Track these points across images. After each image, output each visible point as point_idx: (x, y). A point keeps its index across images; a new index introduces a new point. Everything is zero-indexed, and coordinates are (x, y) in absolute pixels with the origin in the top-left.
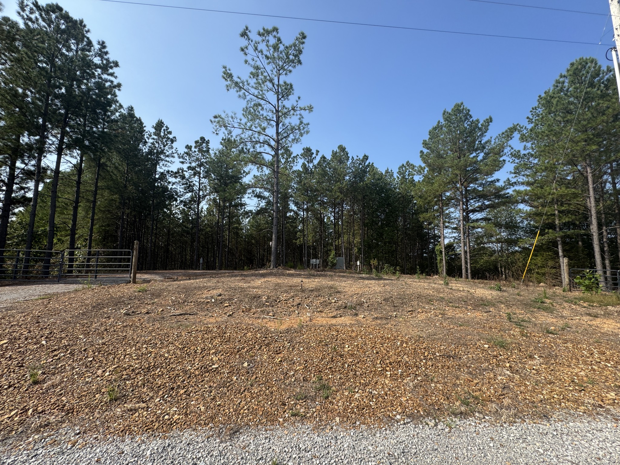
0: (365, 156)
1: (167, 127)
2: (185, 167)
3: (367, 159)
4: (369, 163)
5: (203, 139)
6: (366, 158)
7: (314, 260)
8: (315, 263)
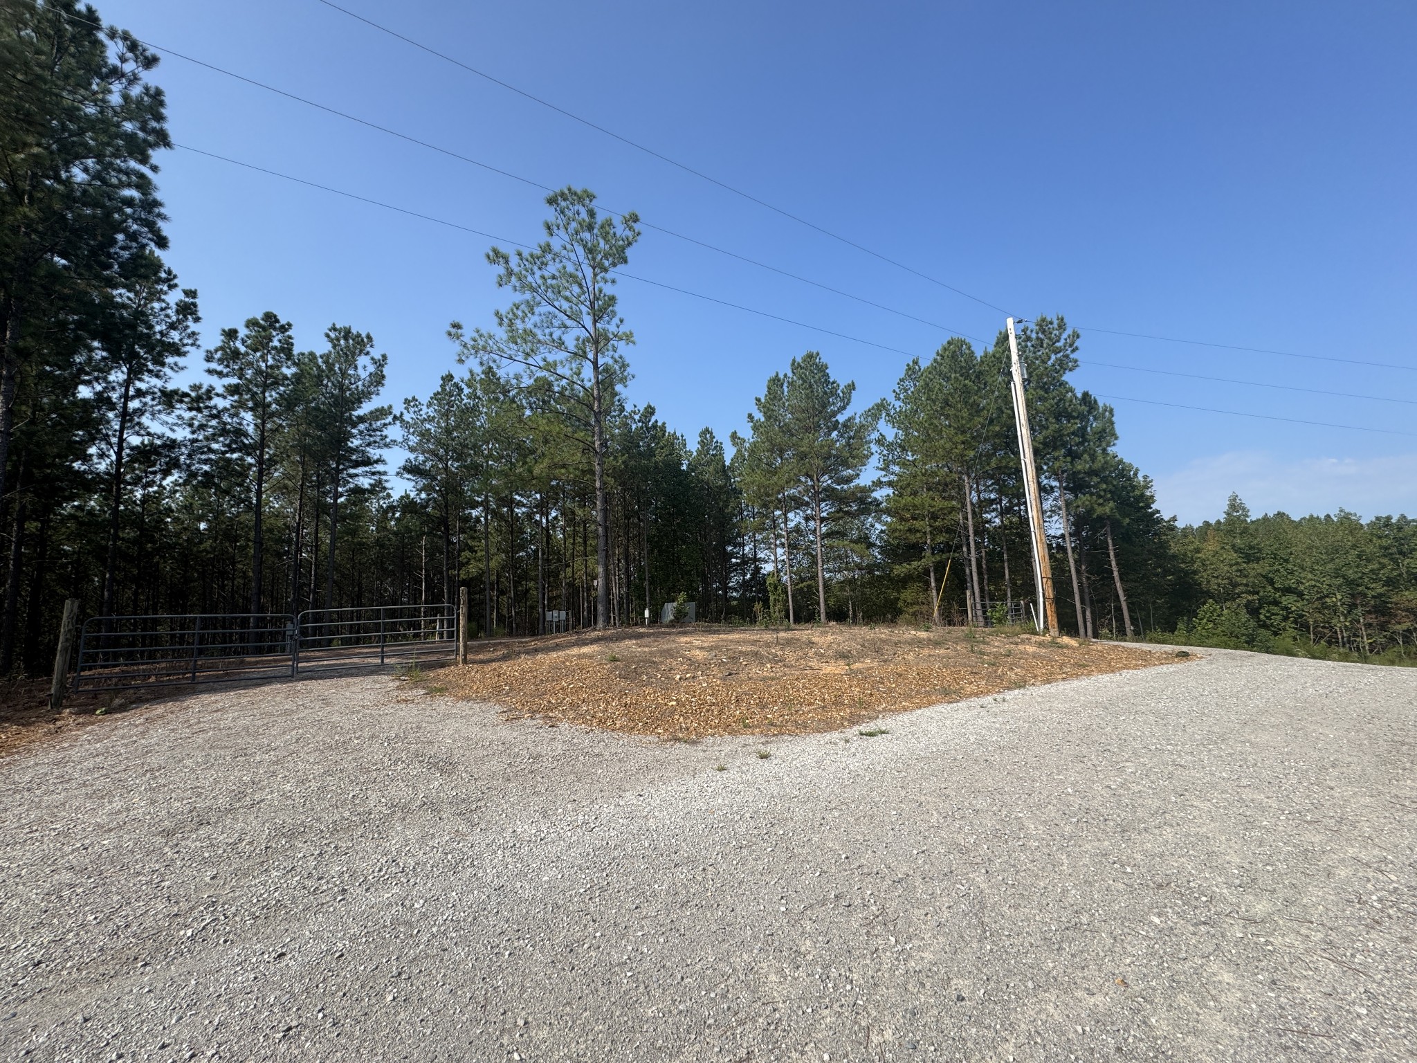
0: (649, 407)
1: (169, 272)
2: (219, 384)
3: (653, 413)
4: (656, 421)
5: (271, 318)
6: (650, 411)
7: (555, 613)
8: (555, 620)
